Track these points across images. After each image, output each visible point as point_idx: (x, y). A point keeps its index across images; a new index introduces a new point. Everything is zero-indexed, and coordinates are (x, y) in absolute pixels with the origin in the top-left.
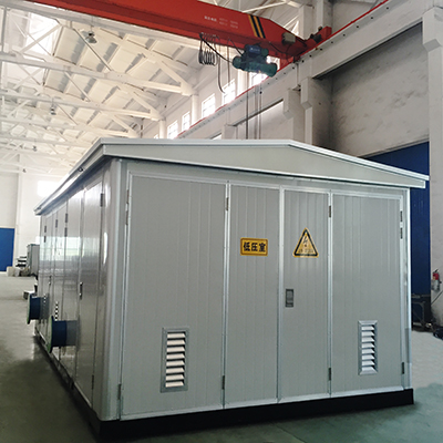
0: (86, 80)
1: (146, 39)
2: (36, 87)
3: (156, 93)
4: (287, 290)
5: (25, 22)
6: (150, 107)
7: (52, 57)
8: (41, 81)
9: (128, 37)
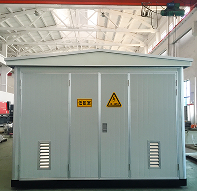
0: (112, 33)
1: (132, 11)
2: (94, 40)
3: (142, 34)
4: (103, 124)
5: (86, 13)
6: (139, 41)
7: (97, 26)
8: (95, 37)
9: (124, 11)
